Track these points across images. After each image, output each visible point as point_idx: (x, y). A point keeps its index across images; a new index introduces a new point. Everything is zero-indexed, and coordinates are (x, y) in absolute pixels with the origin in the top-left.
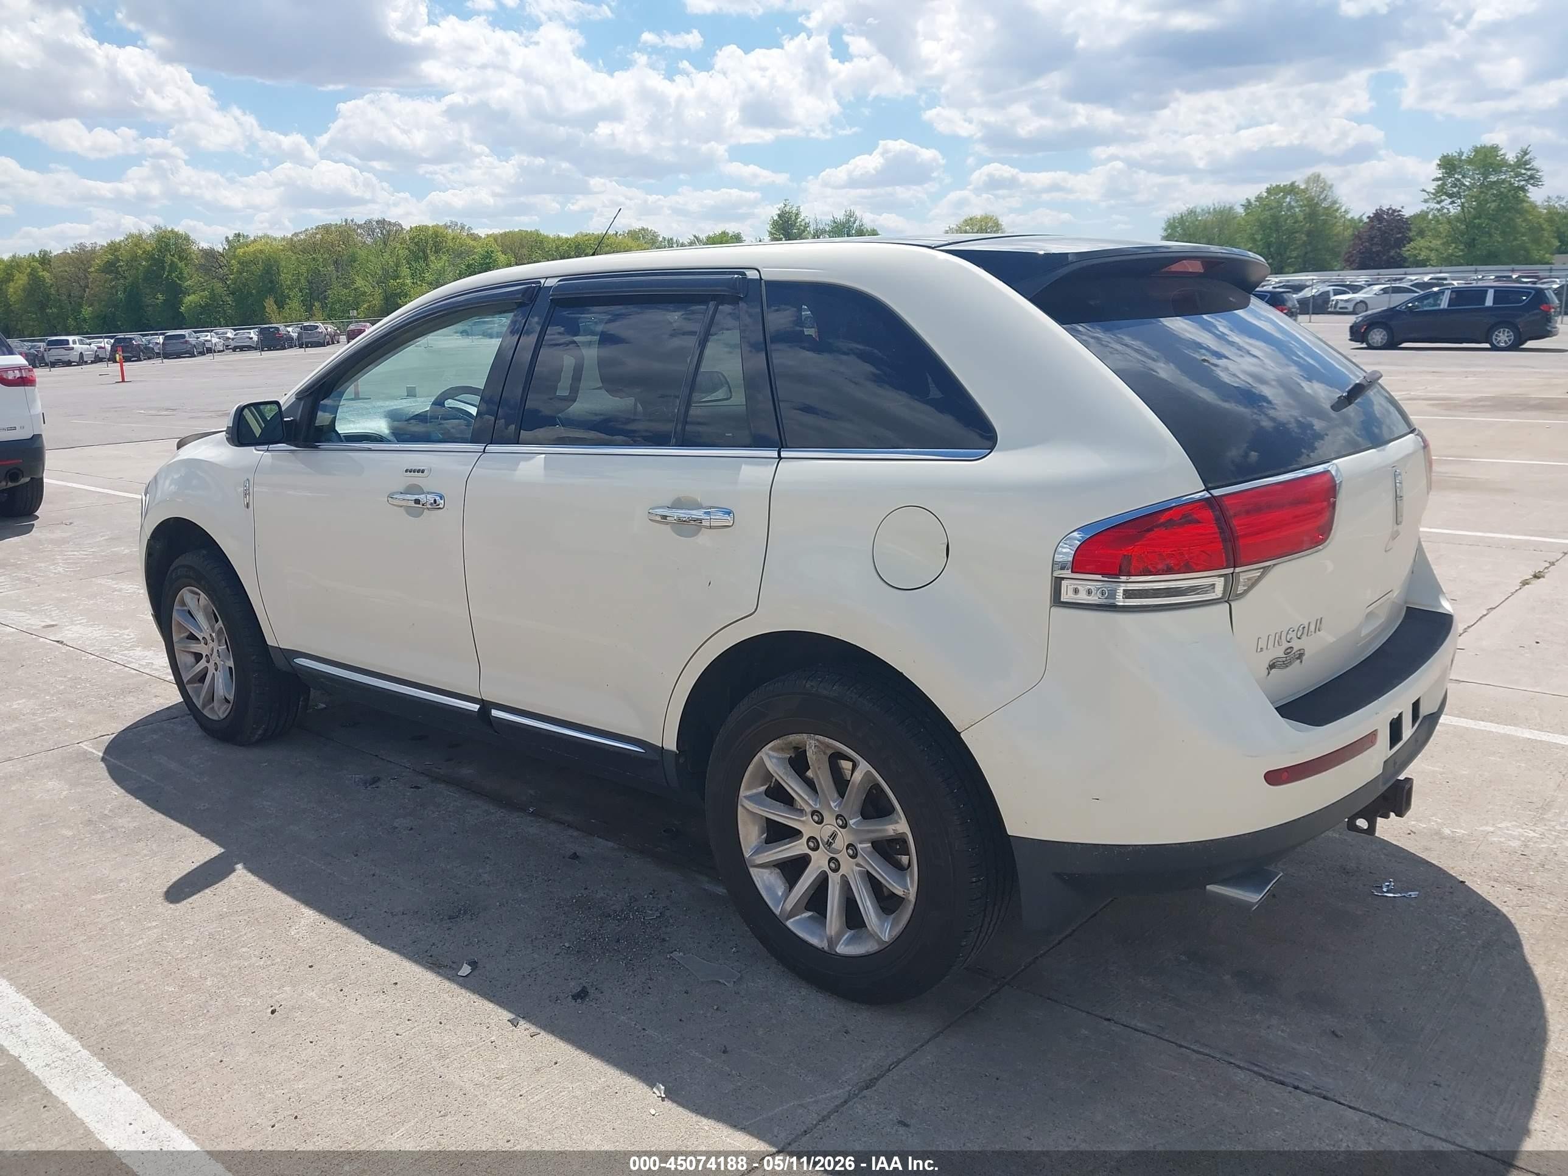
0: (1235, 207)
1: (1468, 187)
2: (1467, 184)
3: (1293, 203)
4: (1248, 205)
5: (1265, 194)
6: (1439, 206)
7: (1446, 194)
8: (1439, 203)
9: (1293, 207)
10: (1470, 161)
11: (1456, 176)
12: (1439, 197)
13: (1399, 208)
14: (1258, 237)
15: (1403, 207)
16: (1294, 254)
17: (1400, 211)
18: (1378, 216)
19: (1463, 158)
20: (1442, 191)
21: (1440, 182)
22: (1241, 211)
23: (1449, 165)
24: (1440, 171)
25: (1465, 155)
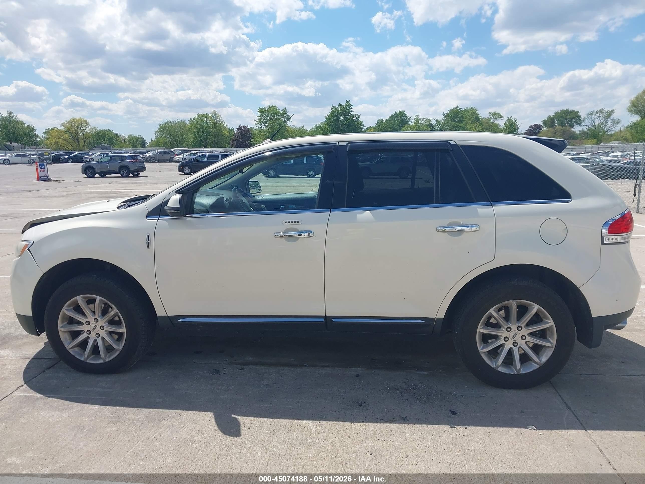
0: (186, 121)
1: (269, 120)
2: (269, 119)
3: (207, 121)
4: (191, 121)
5: (197, 117)
6: (260, 126)
7: (262, 122)
8: (260, 125)
9: (208, 123)
10: (268, 111)
11: (265, 116)
12: (260, 123)
13: (247, 126)
14: (196, 134)
15: (248, 126)
16: (211, 140)
17: (247, 127)
18: (240, 128)
19: (266, 109)
20: (261, 121)
21: (260, 118)
22: (188, 123)
23: (262, 112)
24: (259, 114)
25: (267, 109)
